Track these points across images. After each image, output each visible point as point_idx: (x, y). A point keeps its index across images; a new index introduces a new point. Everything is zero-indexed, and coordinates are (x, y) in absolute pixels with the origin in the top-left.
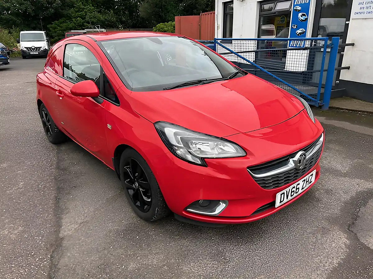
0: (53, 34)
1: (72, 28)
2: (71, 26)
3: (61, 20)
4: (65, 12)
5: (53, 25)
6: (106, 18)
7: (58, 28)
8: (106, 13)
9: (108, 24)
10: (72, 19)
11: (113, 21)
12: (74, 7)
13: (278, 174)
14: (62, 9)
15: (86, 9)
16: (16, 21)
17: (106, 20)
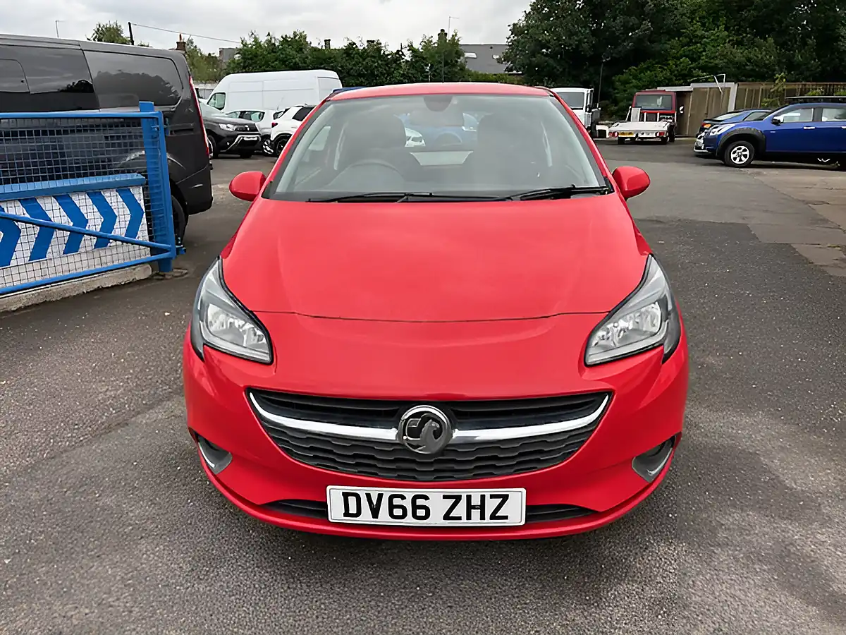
0: (617, 95)
1: (661, 82)
2: (660, 76)
3: (643, 65)
4: (657, 47)
5: (623, 77)
6: (751, 55)
7: (632, 82)
8: (753, 44)
9: (752, 70)
10: (668, 60)
11: (767, 62)
12: (680, 35)
13: (329, 437)
14: (652, 42)
15: (707, 38)
16: (556, 67)
17: (749, 60)
